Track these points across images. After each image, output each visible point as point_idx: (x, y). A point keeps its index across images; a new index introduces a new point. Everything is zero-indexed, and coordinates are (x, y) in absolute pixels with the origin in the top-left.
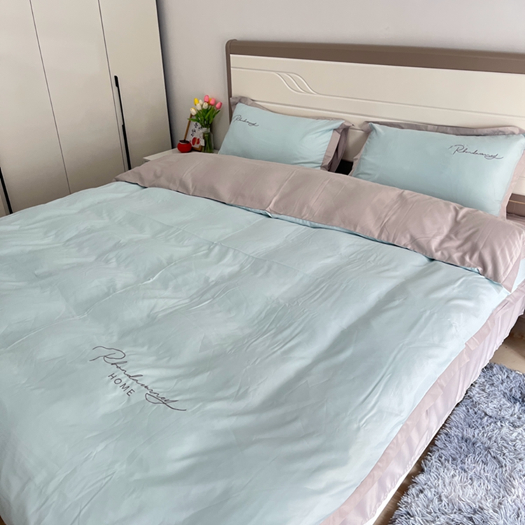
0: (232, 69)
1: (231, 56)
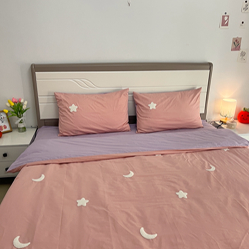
0: (37, 81)
1: (36, 73)
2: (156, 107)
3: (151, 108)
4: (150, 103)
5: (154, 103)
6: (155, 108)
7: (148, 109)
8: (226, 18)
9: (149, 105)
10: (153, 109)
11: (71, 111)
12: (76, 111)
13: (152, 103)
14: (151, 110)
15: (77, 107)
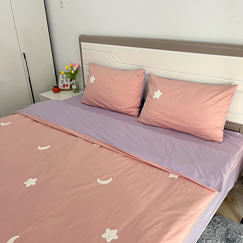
0: (82, 50)
1: (82, 43)
2: (160, 96)
3: (154, 97)
4: (156, 91)
5: (161, 92)
6: (158, 98)
7: (151, 97)
9: (155, 93)
10: (156, 98)
11: (90, 82)
12: (93, 82)
13: (159, 91)
14: (154, 99)
15: (94, 79)
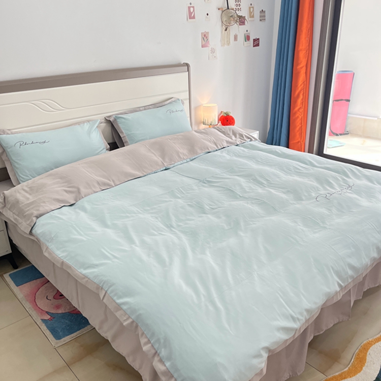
8: (192, 9)
